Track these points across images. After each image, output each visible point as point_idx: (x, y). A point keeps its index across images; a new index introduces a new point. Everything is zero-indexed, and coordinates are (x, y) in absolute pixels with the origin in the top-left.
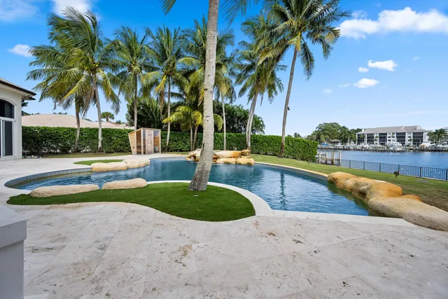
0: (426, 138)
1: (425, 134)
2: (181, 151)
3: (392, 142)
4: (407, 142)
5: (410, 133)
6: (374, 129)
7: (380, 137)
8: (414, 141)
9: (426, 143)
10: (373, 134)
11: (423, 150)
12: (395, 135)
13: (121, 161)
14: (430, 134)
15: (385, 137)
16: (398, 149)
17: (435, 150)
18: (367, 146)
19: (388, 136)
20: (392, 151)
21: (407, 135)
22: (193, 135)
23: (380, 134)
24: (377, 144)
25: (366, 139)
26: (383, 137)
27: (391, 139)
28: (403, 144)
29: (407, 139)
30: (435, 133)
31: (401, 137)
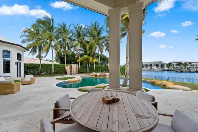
0: (165, 66)
1: (165, 64)
2: (83, 73)
3: (154, 67)
4: (159, 68)
5: (160, 64)
6: (148, 62)
7: (150, 66)
8: (162, 67)
9: (166, 68)
10: (147, 65)
11: (165, 70)
12: (155, 65)
13: (74, 78)
14: (167, 64)
15: (152, 66)
16: (157, 70)
17: (168, 70)
18: (146, 69)
19: (153, 65)
20: (154, 71)
21: (159, 65)
22: (88, 66)
23: (150, 64)
24: (149, 68)
25: (145, 66)
26: (151, 66)
27: (154, 66)
28: (158, 68)
29: (159, 66)
30: (168, 64)
31: (157, 65)
